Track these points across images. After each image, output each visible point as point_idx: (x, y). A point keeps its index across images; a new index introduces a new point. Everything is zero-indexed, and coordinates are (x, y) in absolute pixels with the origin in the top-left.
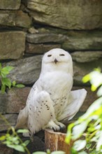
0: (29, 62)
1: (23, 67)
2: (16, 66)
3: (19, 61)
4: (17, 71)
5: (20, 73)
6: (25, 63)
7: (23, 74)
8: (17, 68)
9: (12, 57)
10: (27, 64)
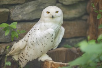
0: (31, 5)
1: (27, 9)
2: (22, 8)
3: (24, 5)
4: (22, 12)
5: (25, 13)
6: (28, 6)
7: (26, 14)
8: (22, 10)
9: (19, 2)
10: (29, 7)
